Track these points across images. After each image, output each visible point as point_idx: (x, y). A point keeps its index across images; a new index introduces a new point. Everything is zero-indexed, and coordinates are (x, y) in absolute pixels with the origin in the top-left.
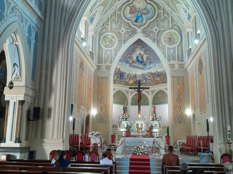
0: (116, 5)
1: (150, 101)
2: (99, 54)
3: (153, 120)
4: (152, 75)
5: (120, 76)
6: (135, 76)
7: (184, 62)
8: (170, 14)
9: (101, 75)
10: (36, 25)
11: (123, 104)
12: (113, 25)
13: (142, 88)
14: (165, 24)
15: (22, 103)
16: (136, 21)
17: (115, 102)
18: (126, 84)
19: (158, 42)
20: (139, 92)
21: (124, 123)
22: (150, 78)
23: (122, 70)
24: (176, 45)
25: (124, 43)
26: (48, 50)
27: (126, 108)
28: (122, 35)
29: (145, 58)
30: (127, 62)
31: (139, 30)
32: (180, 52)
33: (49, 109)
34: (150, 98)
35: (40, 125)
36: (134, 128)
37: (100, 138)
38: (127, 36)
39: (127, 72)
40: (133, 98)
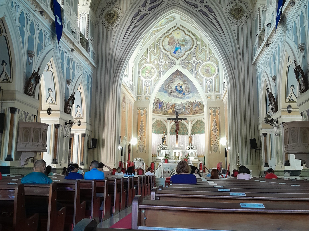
0: (155, 36)
1: (189, 131)
2: (138, 85)
3: (189, 149)
4: (191, 105)
5: (159, 105)
6: (174, 106)
7: (220, 94)
8: (208, 45)
9: (141, 106)
10: (91, 73)
11: (162, 133)
12: (153, 56)
13: (180, 119)
14: (203, 55)
15: (84, 135)
16: (175, 52)
17: (155, 132)
18: (166, 113)
19: (196, 74)
20: (177, 122)
21: (163, 152)
22: (189, 108)
23: (161, 100)
24: (213, 77)
25: (163, 74)
26: (101, 93)
27: (165, 138)
28: (161, 66)
29: (184, 88)
30: (166, 92)
31: (178, 62)
32: (217, 84)
33: (103, 140)
34: (189, 127)
35: (96, 152)
36: (172, 156)
37: (143, 162)
38: (166, 67)
39: (166, 102)
40: (172, 127)
